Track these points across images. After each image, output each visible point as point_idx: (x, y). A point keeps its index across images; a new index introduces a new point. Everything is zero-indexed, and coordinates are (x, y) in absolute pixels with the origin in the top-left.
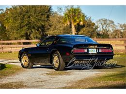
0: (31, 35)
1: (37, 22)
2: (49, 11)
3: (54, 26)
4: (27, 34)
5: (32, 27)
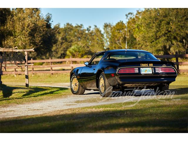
0: (171, 49)
1: (179, 30)
4: (165, 47)
5: (172, 37)
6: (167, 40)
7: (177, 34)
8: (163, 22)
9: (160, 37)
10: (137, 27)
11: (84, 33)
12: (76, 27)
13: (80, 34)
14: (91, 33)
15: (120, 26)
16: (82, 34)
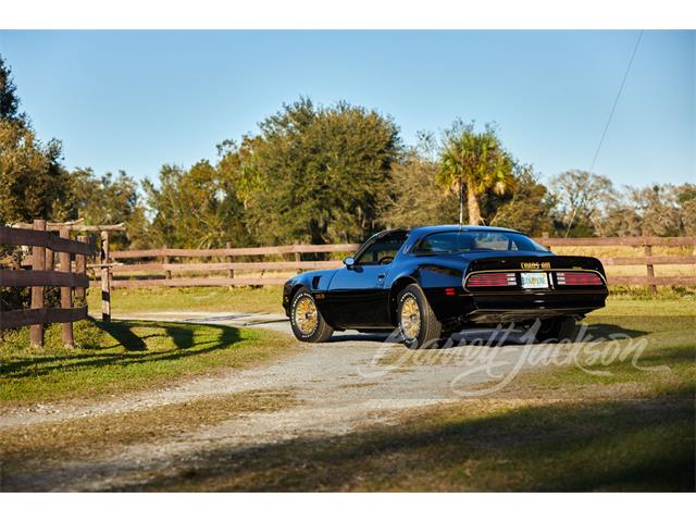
0: (329, 229)
1: (349, 183)
2: (389, 145)
3: (405, 198)
4: (314, 224)
5: (332, 200)
6: (320, 207)
7: (344, 193)
8: (310, 164)
9: (302, 199)
10: (246, 175)
11: (94, 190)
12: (75, 175)
13: (85, 192)
14: (113, 189)
15: (202, 173)
16: (90, 190)
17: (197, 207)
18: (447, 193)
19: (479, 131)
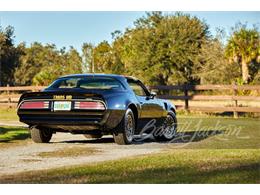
1: (180, 55)
2: (203, 35)
3: (208, 64)
5: (171, 64)
6: (165, 67)
7: (177, 60)
9: (155, 63)
10: (126, 49)
11: (56, 56)
12: (46, 47)
15: (104, 47)
17: (101, 66)
18: (230, 61)
19: (249, 28)
